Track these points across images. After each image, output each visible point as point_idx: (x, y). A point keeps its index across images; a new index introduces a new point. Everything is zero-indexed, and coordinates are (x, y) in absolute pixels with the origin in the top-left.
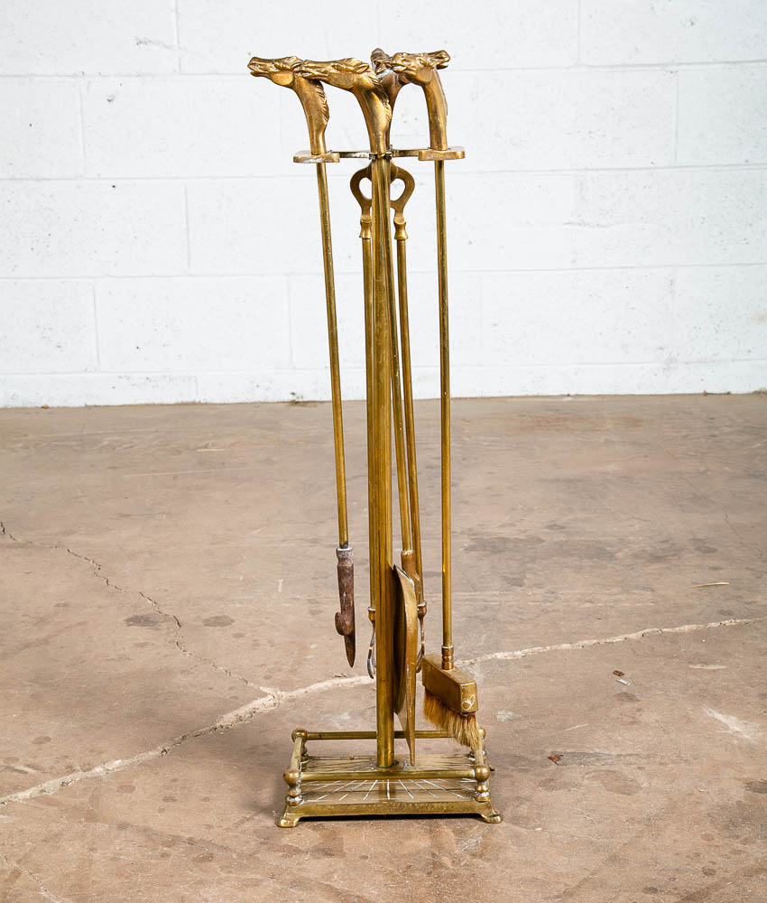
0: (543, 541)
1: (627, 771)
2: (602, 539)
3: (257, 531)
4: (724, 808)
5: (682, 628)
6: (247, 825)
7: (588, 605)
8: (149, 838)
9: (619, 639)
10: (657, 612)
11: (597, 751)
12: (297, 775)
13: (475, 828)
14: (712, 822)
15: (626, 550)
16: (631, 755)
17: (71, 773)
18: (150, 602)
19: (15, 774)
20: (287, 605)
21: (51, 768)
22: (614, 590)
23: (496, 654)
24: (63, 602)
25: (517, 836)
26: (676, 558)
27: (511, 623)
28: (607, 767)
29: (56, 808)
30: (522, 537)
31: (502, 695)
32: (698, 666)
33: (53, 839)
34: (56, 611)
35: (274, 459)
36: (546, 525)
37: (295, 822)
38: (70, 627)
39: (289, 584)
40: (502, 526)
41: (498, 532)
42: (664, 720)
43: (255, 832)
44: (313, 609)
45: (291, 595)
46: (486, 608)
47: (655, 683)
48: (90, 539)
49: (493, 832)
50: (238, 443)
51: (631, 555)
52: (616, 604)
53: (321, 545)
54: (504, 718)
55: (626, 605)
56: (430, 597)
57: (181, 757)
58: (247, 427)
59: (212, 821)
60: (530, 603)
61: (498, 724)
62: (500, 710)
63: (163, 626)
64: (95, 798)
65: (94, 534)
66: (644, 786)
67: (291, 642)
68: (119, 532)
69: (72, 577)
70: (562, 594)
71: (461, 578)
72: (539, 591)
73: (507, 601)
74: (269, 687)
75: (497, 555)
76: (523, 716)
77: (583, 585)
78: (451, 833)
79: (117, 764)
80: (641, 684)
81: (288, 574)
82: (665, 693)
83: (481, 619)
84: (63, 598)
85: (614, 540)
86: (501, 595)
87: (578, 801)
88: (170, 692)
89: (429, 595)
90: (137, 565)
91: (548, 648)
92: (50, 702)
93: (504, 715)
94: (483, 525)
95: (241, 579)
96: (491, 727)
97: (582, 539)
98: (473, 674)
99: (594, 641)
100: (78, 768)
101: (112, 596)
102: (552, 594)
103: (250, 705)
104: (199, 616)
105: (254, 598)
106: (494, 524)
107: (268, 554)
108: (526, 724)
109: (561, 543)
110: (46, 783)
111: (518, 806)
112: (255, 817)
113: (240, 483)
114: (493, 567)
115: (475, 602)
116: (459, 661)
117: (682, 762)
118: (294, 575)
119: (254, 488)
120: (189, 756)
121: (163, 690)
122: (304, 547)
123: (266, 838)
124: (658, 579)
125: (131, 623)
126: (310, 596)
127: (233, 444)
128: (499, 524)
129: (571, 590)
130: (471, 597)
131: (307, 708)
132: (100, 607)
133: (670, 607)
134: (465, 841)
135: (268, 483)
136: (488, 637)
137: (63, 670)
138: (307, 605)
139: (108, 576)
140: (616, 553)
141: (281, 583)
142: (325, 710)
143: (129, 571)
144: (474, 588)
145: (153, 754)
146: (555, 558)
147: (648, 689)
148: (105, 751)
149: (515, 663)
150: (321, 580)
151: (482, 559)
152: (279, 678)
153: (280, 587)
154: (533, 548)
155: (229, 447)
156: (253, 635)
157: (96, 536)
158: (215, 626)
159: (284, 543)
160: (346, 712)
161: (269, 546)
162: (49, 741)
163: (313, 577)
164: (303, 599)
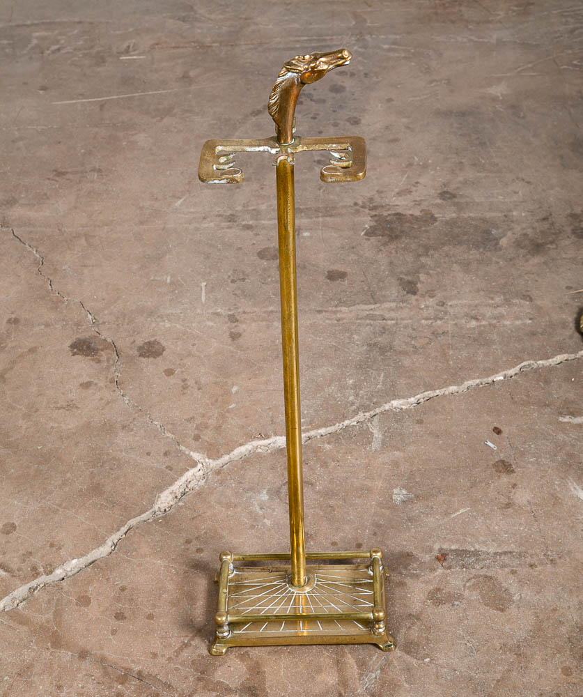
0: (435, 220)
1: (500, 574)
2: (489, 215)
3: (180, 202)
5: (554, 359)
6: (186, 654)
7: (474, 323)
8: (106, 674)
9: (499, 378)
10: (533, 334)
11: (477, 547)
12: (224, 618)
13: (374, 658)
14: (571, 650)
15: (509, 233)
16: (505, 553)
17: (36, 578)
18: (90, 317)
20: (210, 324)
21: (19, 570)
22: (498, 299)
23: (393, 402)
24: (13, 316)
25: (408, 669)
26: (554, 246)
27: (405, 353)
28: (483, 572)
29: (25, 628)
30: (417, 213)
31: (396, 464)
32: (566, 419)
33: (25, 672)
34: (9, 330)
35: (192, 74)
36: (439, 192)
37: (224, 651)
38: (22, 356)
39: (211, 289)
40: (399, 194)
41: (396, 203)
42: (535, 501)
43: (192, 664)
44: (233, 330)
45: (213, 307)
46: (384, 330)
47: (530, 446)
48: (31, 214)
49: (389, 663)
50: (157, 44)
51: (514, 243)
52: (499, 322)
53: (238, 225)
54: (399, 499)
55: (507, 323)
56: (335, 312)
57: (127, 555)
58: (164, 15)
59: (156, 646)
60: (423, 321)
61: (393, 508)
62: (396, 488)
63: (104, 355)
64: (58, 614)
65: (35, 205)
66: (516, 598)
67: (215, 383)
68: (57, 202)
69: (19, 276)
70: (451, 306)
71: (362, 281)
72: (431, 302)
73: (402, 319)
74: (198, 452)
75: (395, 243)
76: (415, 495)
77: (470, 292)
78: (355, 664)
79: (74, 564)
80: (517, 447)
81: (210, 273)
82: (537, 460)
83: (380, 348)
84: (13, 310)
85: (499, 217)
86: (398, 309)
87: (461, 620)
88: (114, 459)
89: (334, 309)
90: (75, 257)
91: (438, 392)
92: (13, 471)
93: (399, 495)
94: (382, 192)
95: (168, 281)
96: (387, 512)
97: (471, 215)
98: (372, 433)
99: (478, 381)
100: (41, 570)
101: (56, 308)
102: (442, 306)
103: (183, 479)
104: (134, 341)
105: (181, 313)
106: (393, 191)
107: (191, 239)
108: (417, 508)
109: (452, 223)
110: (16, 591)
111: (410, 628)
112: (192, 643)
113: (162, 119)
114: (391, 263)
115: (375, 320)
116: (361, 414)
117: (549, 562)
118: (215, 275)
119: (175, 127)
120: (133, 554)
121: (108, 454)
122: (223, 228)
123: (202, 673)
124: (537, 281)
125: (75, 350)
126: (230, 310)
127: (152, 47)
128: (397, 190)
129: (459, 299)
130: (371, 312)
131: (231, 484)
132: (47, 325)
133: (546, 326)
134: (366, 676)
135: (187, 117)
136: (386, 376)
137: (20, 422)
138: (228, 325)
139: (51, 275)
140: (500, 238)
141: (203, 289)
142: (247, 487)
143: (69, 267)
144: (374, 299)
145: (103, 551)
146: (446, 248)
147: (523, 454)
148: (63, 546)
149: (409, 416)
150: (239, 283)
151: (381, 250)
152: (206, 438)
153: (203, 294)
154: (426, 231)
155: (149, 51)
156: (182, 372)
157: (36, 207)
158: (148, 357)
159: (205, 221)
160: (264, 489)
161: (192, 227)
162: (15, 530)
163: (232, 278)
164: (224, 314)
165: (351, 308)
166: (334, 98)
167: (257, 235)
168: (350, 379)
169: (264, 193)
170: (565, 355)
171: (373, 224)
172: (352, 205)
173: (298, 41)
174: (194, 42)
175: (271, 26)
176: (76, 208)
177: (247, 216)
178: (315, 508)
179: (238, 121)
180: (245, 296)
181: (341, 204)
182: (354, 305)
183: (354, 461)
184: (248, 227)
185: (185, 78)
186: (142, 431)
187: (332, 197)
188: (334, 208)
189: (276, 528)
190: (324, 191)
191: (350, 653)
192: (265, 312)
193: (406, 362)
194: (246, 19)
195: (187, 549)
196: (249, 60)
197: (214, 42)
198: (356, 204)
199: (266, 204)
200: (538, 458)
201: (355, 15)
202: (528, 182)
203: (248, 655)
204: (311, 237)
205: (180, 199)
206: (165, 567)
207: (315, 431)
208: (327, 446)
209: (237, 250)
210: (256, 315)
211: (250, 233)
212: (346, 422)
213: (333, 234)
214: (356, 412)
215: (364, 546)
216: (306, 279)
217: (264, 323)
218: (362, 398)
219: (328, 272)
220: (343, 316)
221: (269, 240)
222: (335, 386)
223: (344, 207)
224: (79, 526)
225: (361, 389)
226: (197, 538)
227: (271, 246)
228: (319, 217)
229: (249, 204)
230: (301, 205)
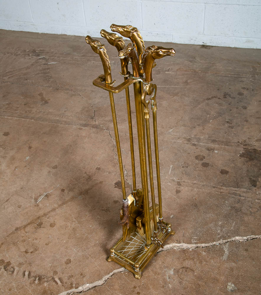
3: (172, 130)
17: (71, 289)
18: (126, 172)
19: (54, 283)
20: (169, 184)
21: (66, 283)
23: (236, 237)
24: (99, 167)
27: (246, 214)
31: (232, 269)
34: (95, 172)
35: (189, 81)
38: (97, 184)
39: (174, 169)
40: (257, 141)
41: (255, 144)
44: (178, 189)
45: (172, 177)
46: (239, 201)
50: (179, 69)
53: (190, 143)
54: (230, 289)
56: (220, 189)
57: (109, 287)
58: (184, 59)
60: (256, 200)
61: (226, 292)
62: (230, 282)
63: (126, 190)
67: (165, 212)
69: (106, 151)
71: (234, 177)
73: (248, 198)
75: (251, 162)
76: (237, 289)
79: (88, 286)
81: (175, 162)
83: (236, 209)
84: (100, 164)
86: (247, 192)
89: (220, 187)
91: (257, 236)
92: (78, 234)
93: (230, 286)
94: (250, 139)
98: (225, 251)
100: (74, 285)
101: (115, 166)
104: (139, 186)
106: (255, 139)
107: (171, 146)
110: (62, 293)
113: (174, 97)
114: (248, 170)
115: (236, 196)
116: (221, 240)
118: (177, 163)
119: (177, 101)
120: (111, 287)
122: (185, 143)
125: (116, 185)
126: (179, 179)
127: (177, 70)
128: (256, 139)
130: (235, 192)
132: (110, 173)
135: (183, 97)
136: (236, 224)
137: (87, 213)
138: (176, 186)
141: (171, 168)
142: (166, 265)
143: (124, 150)
144: (238, 186)
145: (100, 283)
148: (86, 276)
149: (242, 246)
150: (185, 168)
151: (245, 164)
153: (170, 170)
155: (176, 71)
157: (120, 124)
159: (179, 139)
160: (173, 268)
161: (173, 141)
162: (70, 263)
163: (183, 165)
164: (176, 181)
165: (227, 188)
166: (239, 97)
167: (197, 148)
168: (220, 222)
169: (204, 131)
171: (244, 152)
172: (237, 142)
173: (230, 74)
174: (192, 70)
175: (221, 68)
177: (195, 140)
178: (192, 284)
179: (201, 101)
180: (186, 174)
181: (232, 141)
182: (229, 187)
183: (214, 263)
184: (194, 145)
185: (186, 83)
187: (229, 137)
188: (229, 142)
189: (173, 290)
190: (227, 134)
192: (192, 183)
193: (246, 219)
194: (213, 64)
195: (134, 291)
196: (210, 79)
197: (199, 71)
198: (238, 142)
199: (203, 136)
201: (253, 67)
204: (218, 153)
207: (200, 244)
208: (204, 253)
209: (188, 154)
210: (188, 184)
211: (195, 147)
212: (214, 243)
213: (227, 153)
214: (219, 239)
216: (212, 171)
217: (191, 188)
218: (223, 232)
219: (221, 170)
220: (223, 191)
221: (201, 151)
222: (213, 224)
223: (234, 142)
224: (94, 268)
225: (224, 228)
226: (139, 286)
227: (202, 154)
228: (223, 145)
229: (197, 135)
230: (217, 139)
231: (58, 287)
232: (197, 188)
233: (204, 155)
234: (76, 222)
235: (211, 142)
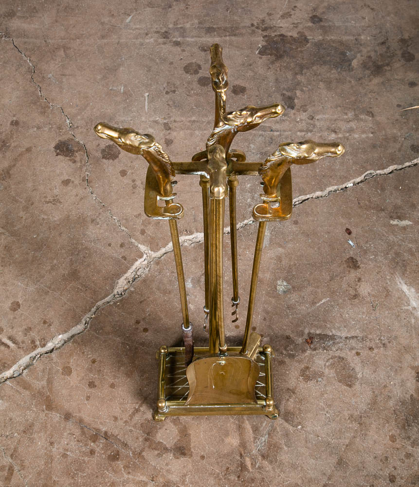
0: (308, 41)
1: (349, 356)
2: (345, 38)
3: (129, 18)
4: (403, 403)
5: (388, 169)
6: (137, 418)
7: (333, 136)
8: (83, 433)
9: (350, 185)
10: (374, 146)
11: (334, 332)
12: (164, 404)
13: (264, 424)
14: (396, 421)
15: (359, 55)
16: (353, 337)
17: (35, 349)
18: (68, 121)
19: (3, 348)
20: (151, 130)
21: (23, 342)
22: (351, 115)
24: (15, 119)
25: (287, 435)
26: (389, 68)
28: (338, 354)
29: (28, 392)
30: (295, 35)
31: (279, 259)
32: (395, 222)
33: (28, 429)
34: (11, 131)
36: (310, 15)
37: (163, 419)
38: (21, 155)
39: (152, 100)
40: (283, 17)
41: (281, 25)
42: (373, 293)
43: (141, 427)
44: (167, 137)
45: (153, 116)
46: (272, 140)
47: (370, 245)
48: (25, 26)
49: (273, 429)
51: (362, 64)
52: (350, 135)
53: (170, 42)
54: (281, 289)
55: (356, 136)
57: (96, 332)
59: (117, 411)
60: (299, 133)
61: (277, 296)
62: (279, 280)
63: (78, 156)
64: (50, 382)
65: (28, 18)
66: (359, 376)
68: (43, 15)
69: (18, 83)
70: (318, 119)
71: (257, 96)
72: (304, 116)
73: (284, 131)
74: (144, 245)
75: (279, 61)
76: (292, 287)
77: (331, 107)
78: (251, 429)
79: (61, 338)
80: (362, 246)
81: (151, 85)
82: (375, 258)
84: (15, 113)
85: (352, 40)
87: (322, 395)
88: (86, 248)
90: (57, 66)
91: (308, 196)
92: (17, 256)
93: (282, 286)
94: (271, 14)
95: (122, 91)
96: (273, 301)
97: (332, 37)
99: (336, 187)
100: (38, 343)
101: (45, 112)
102: (312, 119)
103: (134, 267)
104: (99, 144)
105: (131, 120)
106: (279, 13)
107: (138, 53)
108: (294, 298)
109: (319, 45)
110: (21, 360)
111: (288, 400)
112: (141, 408)
114: (277, 80)
115: (265, 131)
117: (382, 346)
118: (155, 87)
120: (101, 331)
121: (82, 244)
122: (160, 44)
123: (148, 434)
124: (377, 99)
125: (58, 151)
126: (165, 118)
128: (281, 13)
129: (323, 114)
131: (167, 273)
132: (39, 128)
133: (383, 139)
134: (259, 440)
137: (22, 214)
138: (164, 132)
139: (40, 82)
140: (353, 59)
141: (146, 98)
143: (53, 76)
145: (80, 328)
146: (315, 68)
147: (365, 252)
148: (52, 323)
150: (171, 95)
151: (270, 68)
152: (149, 233)
153: (146, 104)
154: (301, 52)
156: (132, 173)
157: (29, 20)
158: (108, 159)
159: (147, 37)
160: (189, 278)
161: (138, 42)
162: (19, 308)
163: (166, 90)
164: (161, 122)
167: (183, 51)
168: (248, 184)
169: (188, 13)
170: (395, 166)
171: (264, 43)
172: (250, 25)
176: (57, 22)
177: (177, 34)
181: (242, 25)
183: (250, 256)
184: (177, 44)
186: (105, 225)
187: (236, 18)
189: (198, 312)
190: (230, 12)
191: (248, 420)
192: (190, 121)
195: (137, 329)
198: (252, 25)
199: (189, 23)
200: (375, 256)
202: (372, 9)
203: (179, 420)
205: (130, 16)
206: (122, 343)
209: (170, 64)
210: (183, 124)
211: (179, 49)
212: (246, 222)
213: (237, 52)
215: (257, 329)
217: (189, 131)
219: (233, 87)
221: (192, 56)
223: (244, 27)
224: (63, 306)
225: (255, 193)
226: (144, 319)
227: (194, 61)
228: (226, 36)
229: (178, 22)
230: (214, 25)
231: (12, 351)
232: (200, 128)
233: (199, 62)
234: (7, 234)
235: (206, 34)
